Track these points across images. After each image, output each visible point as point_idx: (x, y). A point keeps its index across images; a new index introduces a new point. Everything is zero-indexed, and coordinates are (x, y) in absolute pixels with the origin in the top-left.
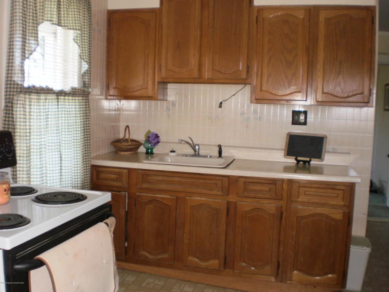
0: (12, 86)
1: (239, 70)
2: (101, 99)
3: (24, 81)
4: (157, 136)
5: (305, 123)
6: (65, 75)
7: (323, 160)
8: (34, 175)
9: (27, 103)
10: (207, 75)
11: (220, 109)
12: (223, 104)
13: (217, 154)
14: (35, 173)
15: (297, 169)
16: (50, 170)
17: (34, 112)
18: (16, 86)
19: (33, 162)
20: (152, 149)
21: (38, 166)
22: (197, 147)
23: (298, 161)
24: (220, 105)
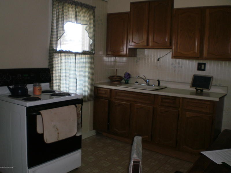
0: (52, 50)
1: (166, 42)
2: (104, 56)
3: (57, 48)
4: (129, 75)
5: (204, 70)
6: (83, 45)
7: (209, 90)
8: (62, 88)
9: (59, 57)
10: (150, 44)
11: (158, 61)
12: (160, 59)
13: (157, 84)
14: (63, 87)
15: (197, 94)
16: (71, 87)
17: (63, 61)
18: (53, 50)
19: (62, 82)
20: (128, 81)
21: (64, 84)
22: (148, 81)
23: (197, 90)
24: (158, 60)
